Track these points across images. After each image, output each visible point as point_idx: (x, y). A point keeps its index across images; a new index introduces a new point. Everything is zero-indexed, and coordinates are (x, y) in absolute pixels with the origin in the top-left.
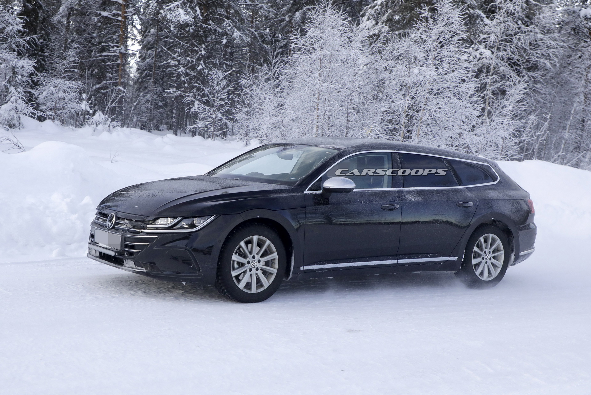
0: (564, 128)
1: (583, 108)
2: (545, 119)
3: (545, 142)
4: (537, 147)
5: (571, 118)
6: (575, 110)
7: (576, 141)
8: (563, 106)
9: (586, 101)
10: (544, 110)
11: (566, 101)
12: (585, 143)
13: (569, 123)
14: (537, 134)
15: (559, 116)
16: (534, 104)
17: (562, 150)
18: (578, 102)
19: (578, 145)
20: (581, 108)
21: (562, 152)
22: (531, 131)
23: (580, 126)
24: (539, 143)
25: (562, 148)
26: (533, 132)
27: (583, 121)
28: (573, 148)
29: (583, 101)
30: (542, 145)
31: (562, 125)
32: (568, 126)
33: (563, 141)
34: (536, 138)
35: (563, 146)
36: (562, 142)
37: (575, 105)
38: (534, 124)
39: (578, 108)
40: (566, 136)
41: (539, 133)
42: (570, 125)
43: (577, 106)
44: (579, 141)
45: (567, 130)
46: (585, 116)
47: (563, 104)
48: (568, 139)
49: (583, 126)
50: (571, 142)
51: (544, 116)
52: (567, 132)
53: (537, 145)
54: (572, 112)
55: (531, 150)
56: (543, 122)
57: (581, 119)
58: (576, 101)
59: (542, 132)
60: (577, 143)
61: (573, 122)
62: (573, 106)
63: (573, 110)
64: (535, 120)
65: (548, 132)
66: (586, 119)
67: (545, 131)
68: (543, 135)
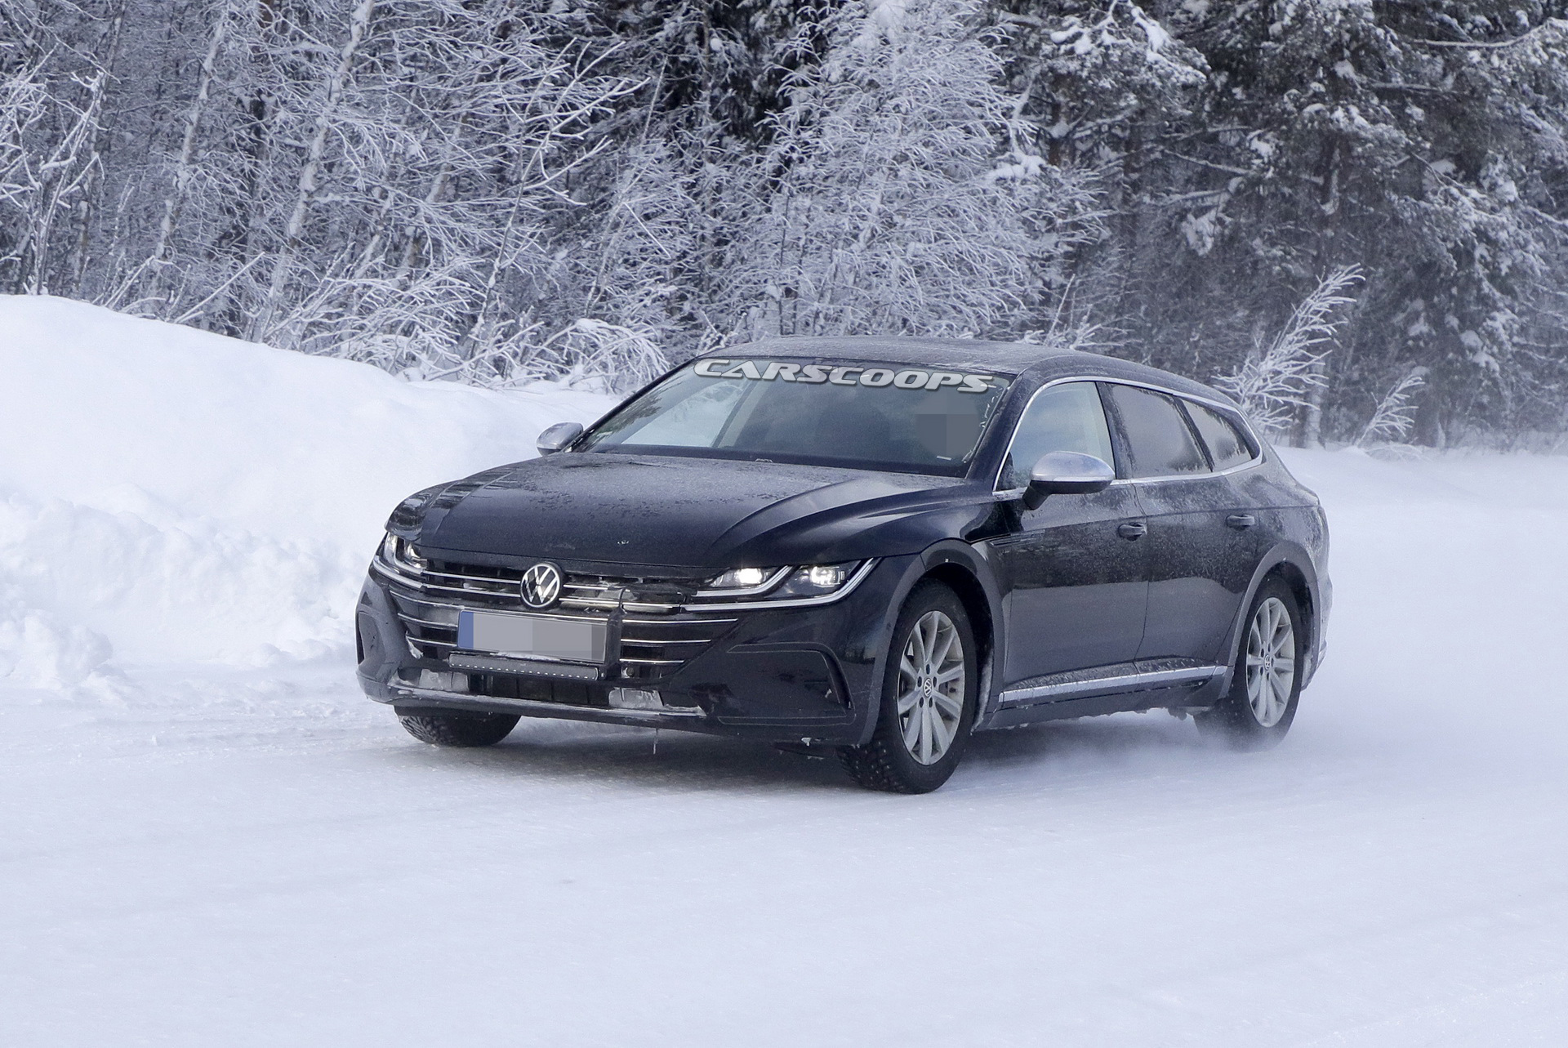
0: (174, 142)
1: (255, 49)
2: (82, 98)
3: (84, 205)
4: (43, 232)
5: (203, 95)
6: (219, 52)
7: (229, 202)
8: (169, 35)
9: (267, 16)
10: (81, 51)
11: (182, 11)
12: (269, 214)
13: (194, 117)
14: (47, 167)
15: (151, 81)
16: (34, 21)
17: (161, 247)
18: (233, 16)
19: (237, 220)
20: (241, 47)
21: (164, 257)
22: (19, 152)
23: (244, 134)
24: (52, 211)
25: (164, 235)
26: (24, 156)
27: (258, 109)
28: (212, 237)
29: (256, 15)
30: (74, 220)
31: (166, 127)
32: (189, 131)
33: (169, 203)
34: (38, 185)
35: (166, 225)
36: (164, 206)
37: (219, 33)
38: (30, 121)
39: (232, 44)
40: (183, 176)
41: (52, 164)
42: (200, 129)
43: (227, 40)
44: (240, 205)
45: (186, 149)
46: (263, 86)
47: (168, 26)
48: (190, 192)
49: (258, 131)
50: (202, 207)
51: (76, 79)
52: (184, 160)
53: (44, 222)
54: (207, 65)
55: (23, 245)
56: (73, 108)
57: (247, 100)
58: (225, 14)
59: (65, 156)
60: (230, 211)
61: (209, 111)
62: (211, 33)
63: (212, 54)
64: (37, 95)
65: (96, 156)
66: (269, 102)
67: (84, 155)
68: (74, 171)
